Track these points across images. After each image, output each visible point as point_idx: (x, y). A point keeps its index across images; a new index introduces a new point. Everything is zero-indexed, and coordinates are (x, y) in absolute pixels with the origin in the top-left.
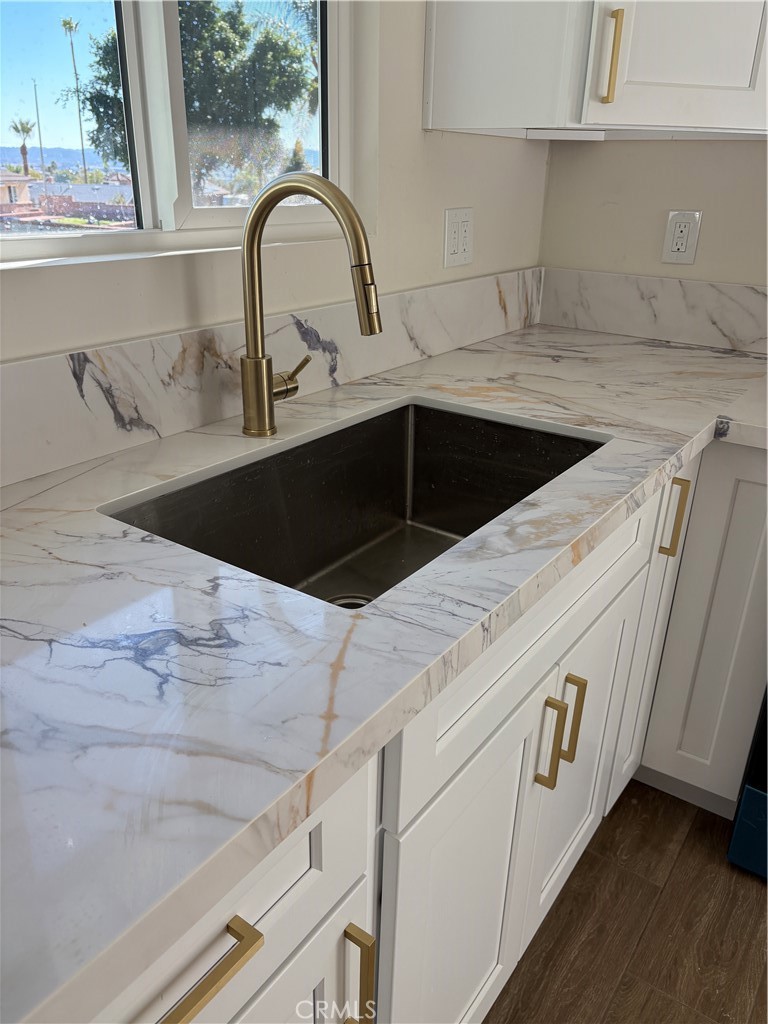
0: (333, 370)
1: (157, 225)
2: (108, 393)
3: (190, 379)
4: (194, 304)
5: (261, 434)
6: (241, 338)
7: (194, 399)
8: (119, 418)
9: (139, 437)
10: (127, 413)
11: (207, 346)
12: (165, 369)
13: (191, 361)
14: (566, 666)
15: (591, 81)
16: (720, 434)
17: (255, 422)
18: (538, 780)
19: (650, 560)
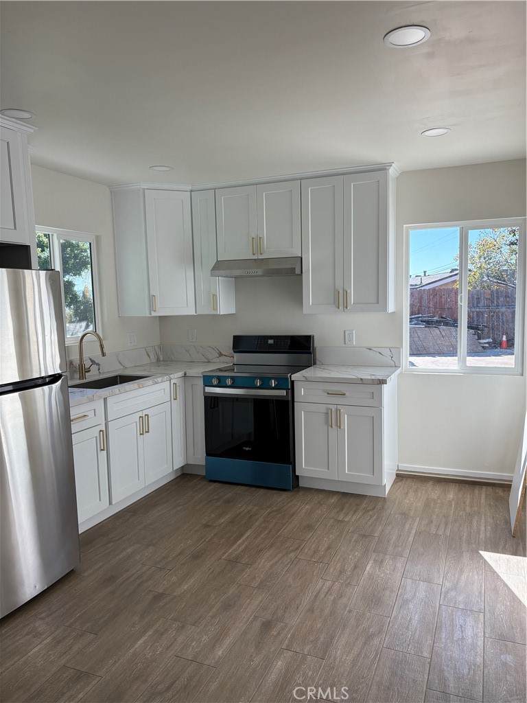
0: (99, 370)
4: (68, 355)
5: (83, 379)
6: (78, 361)
11: (71, 363)
14: (145, 412)
15: (152, 308)
16: (185, 374)
17: (82, 377)
18: (141, 434)
19: (171, 401)
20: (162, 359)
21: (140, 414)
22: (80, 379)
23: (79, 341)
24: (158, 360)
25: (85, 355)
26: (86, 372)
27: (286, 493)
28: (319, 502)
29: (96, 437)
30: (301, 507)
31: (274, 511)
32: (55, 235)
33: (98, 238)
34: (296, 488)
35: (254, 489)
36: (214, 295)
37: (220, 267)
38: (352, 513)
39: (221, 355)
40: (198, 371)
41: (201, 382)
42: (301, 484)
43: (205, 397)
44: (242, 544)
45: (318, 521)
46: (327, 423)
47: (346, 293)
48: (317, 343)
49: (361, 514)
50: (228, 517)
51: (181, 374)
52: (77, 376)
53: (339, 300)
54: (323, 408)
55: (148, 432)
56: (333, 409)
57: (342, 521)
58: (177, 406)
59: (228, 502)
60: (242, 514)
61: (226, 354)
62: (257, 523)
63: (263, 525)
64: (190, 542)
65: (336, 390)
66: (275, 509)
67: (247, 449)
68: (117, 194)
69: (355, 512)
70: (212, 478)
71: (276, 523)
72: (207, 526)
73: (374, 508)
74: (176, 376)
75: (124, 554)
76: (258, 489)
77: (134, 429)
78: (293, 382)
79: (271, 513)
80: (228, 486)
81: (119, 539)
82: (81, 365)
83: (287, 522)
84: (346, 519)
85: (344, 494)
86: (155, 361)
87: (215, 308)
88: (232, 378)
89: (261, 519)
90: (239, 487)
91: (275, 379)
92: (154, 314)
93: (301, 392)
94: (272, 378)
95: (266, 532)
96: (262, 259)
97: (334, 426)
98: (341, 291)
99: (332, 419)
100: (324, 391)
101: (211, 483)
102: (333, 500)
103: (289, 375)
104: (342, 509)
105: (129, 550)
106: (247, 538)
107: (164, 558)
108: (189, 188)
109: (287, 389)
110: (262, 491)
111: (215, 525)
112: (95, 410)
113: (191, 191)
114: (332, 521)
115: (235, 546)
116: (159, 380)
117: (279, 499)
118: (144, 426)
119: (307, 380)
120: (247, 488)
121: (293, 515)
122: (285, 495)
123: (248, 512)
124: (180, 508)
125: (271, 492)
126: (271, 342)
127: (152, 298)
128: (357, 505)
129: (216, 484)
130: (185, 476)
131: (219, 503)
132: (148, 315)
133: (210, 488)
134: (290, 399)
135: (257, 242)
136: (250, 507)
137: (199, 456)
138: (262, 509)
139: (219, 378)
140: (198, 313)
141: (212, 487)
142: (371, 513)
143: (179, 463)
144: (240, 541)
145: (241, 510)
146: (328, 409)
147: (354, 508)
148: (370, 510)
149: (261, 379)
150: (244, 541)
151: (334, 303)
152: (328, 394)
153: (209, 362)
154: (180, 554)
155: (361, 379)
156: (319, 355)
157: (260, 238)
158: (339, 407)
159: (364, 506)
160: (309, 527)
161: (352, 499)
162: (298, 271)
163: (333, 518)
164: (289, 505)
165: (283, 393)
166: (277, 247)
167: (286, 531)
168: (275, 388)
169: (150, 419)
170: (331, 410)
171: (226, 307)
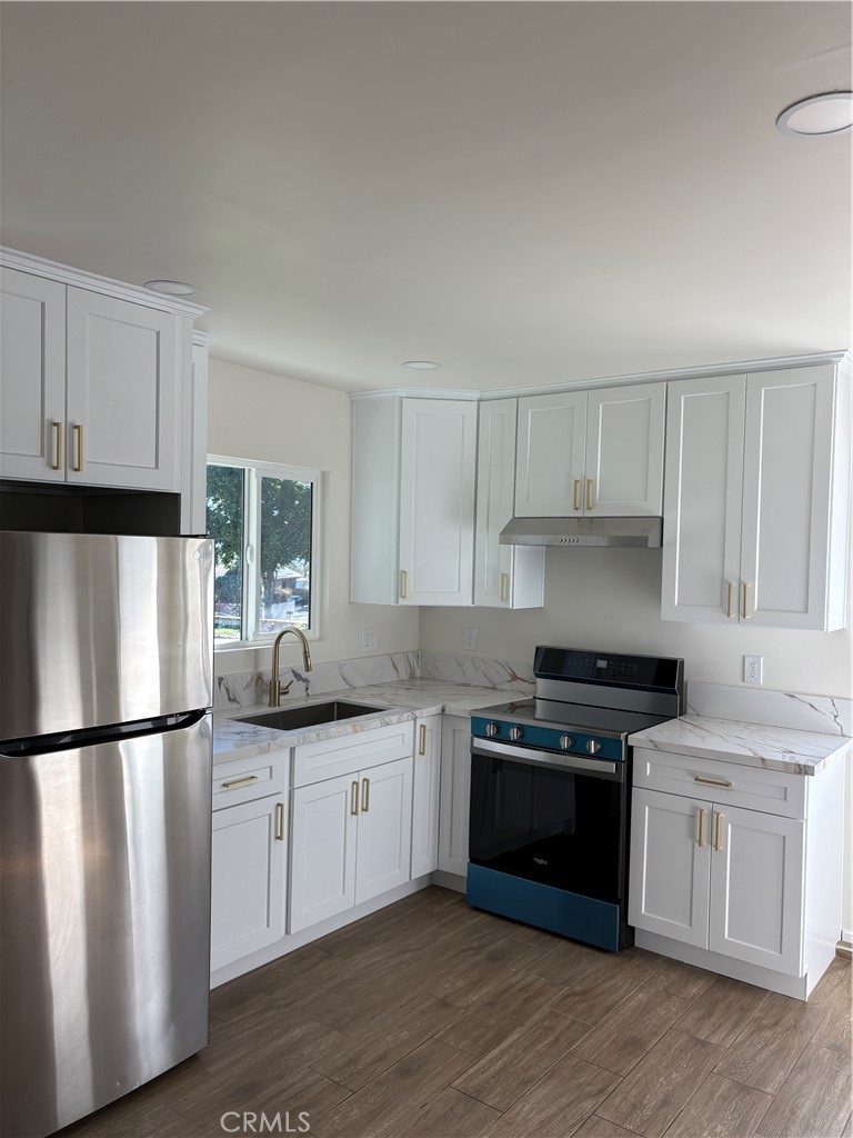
0: (307, 689)
1: (247, 639)
2: (227, 690)
3: (252, 688)
4: (256, 664)
5: (275, 706)
6: (270, 677)
7: (253, 695)
8: (229, 698)
9: (234, 705)
10: (232, 697)
11: (259, 677)
12: (245, 683)
13: (254, 682)
14: (363, 775)
15: (400, 591)
16: (443, 711)
17: (273, 702)
18: (353, 813)
19: (414, 756)
20: (418, 675)
21: (354, 778)
22: (270, 705)
23: (274, 641)
24: (412, 676)
25: (281, 666)
26: (280, 694)
27: (607, 956)
28: (666, 990)
29: (270, 815)
30: (629, 992)
31: (575, 994)
32: (253, 470)
33: (324, 475)
34: (627, 948)
35: (548, 937)
36: (503, 575)
37: (516, 529)
38: (728, 1026)
39: (514, 677)
40: (465, 706)
41: (467, 727)
42: (638, 943)
43: (473, 755)
44: (498, 1058)
45: (656, 1034)
46: (691, 835)
47: (743, 588)
48: (689, 675)
49: (746, 1032)
50: (485, 992)
51: (435, 709)
52: (266, 699)
53: (731, 600)
54: (685, 806)
55: (365, 810)
56: (706, 811)
57: (703, 1043)
58: (426, 767)
59: (494, 958)
60: (514, 990)
61: (524, 677)
62: (536, 1017)
63: (546, 1023)
64: (405, 1035)
65: (715, 774)
66: (578, 988)
67: (541, 862)
68: (360, 405)
69: (736, 1025)
70: (475, 902)
71: (573, 1022)
72: (444, 1004)
73: (776, 1024)
74: (427, 714)
75: (286, 1039)
76: (556, 940)
77: (341, 803)
78: (630, 749)
79: (568, 996)
80: (504, 923)
81: (286, 1006)
82: (274, 683)
83: (596, 1023)
84: (714, 1040)
85: (722, 981)
86: (406, 677)
87: (505, 597)
88: (521, 728)
89: (546, 1008)
90: (522, 929)
91: (598, 740)
92: (402, 602)
93: (645, 769)
94: (590, 737)
95: (550, 1039)
96: (592, 518)
97: (704, 843)
98: (735, 585)
99: (702, 829)
100: (691, 773)
101: (475, 913)
102: (695, 989)
103: (623, 735)
104: (710, 1015)
105: (297, 1032)
106: (510, 1046)
107: (350, 1062)
108: (476, 395)
109: (618, 761)
110: (563, 945)
111: (458, 1004)
112: (271, 768)
113: (480, 400)
114: (683, 1038)
115: (483, 1061)
116: (394, 719)
117: (592, 967)
118: (360, 798)
119: (656, 747)
120: (536, 933)
121: (609, 1009)
122: (603, 961)
123: (525, 989)
124: (408, 955)
125: (578, 949)
126: (602, 664)
127: (401, 576)
128: (741, 1009)
129: (483, 916)
130: (433, 890)
131: (477, 958)
132: (393, 603)
133: (470, 923)
134: (623, 780)
135: (583, 488)
136: (532, 977)
137: (458, 862)
138: (553, 985)
139: (497, 724)
140: (477, 604)
141: (475, 920)
142: (768, 1033)
143: (423, 867)
144: (496, 1052)
145: (515, 980)
146: (695, 809)
147: (735, 1017)
148: (765, 1027)
149: (571, 736)
150: (502, 1053)
151: (721, 606)
152: (697, 779)
153: (494, 688)
154: (381, 1058)
155: (763, 760)
156: (691, 697)
157: (589, 481)
158: (716, 807)
159: (756, 1014)
160: (634, 1046)
161: (734, 994)
162: (653, 542)
163: (688, 1032)
164: (607, 984)
165: (611, 767)
166: (620, 495)
167: (587, 1044)
168: (595, 757)
169: (370, 786)
170: (702, 811)
171: (525, 594)
